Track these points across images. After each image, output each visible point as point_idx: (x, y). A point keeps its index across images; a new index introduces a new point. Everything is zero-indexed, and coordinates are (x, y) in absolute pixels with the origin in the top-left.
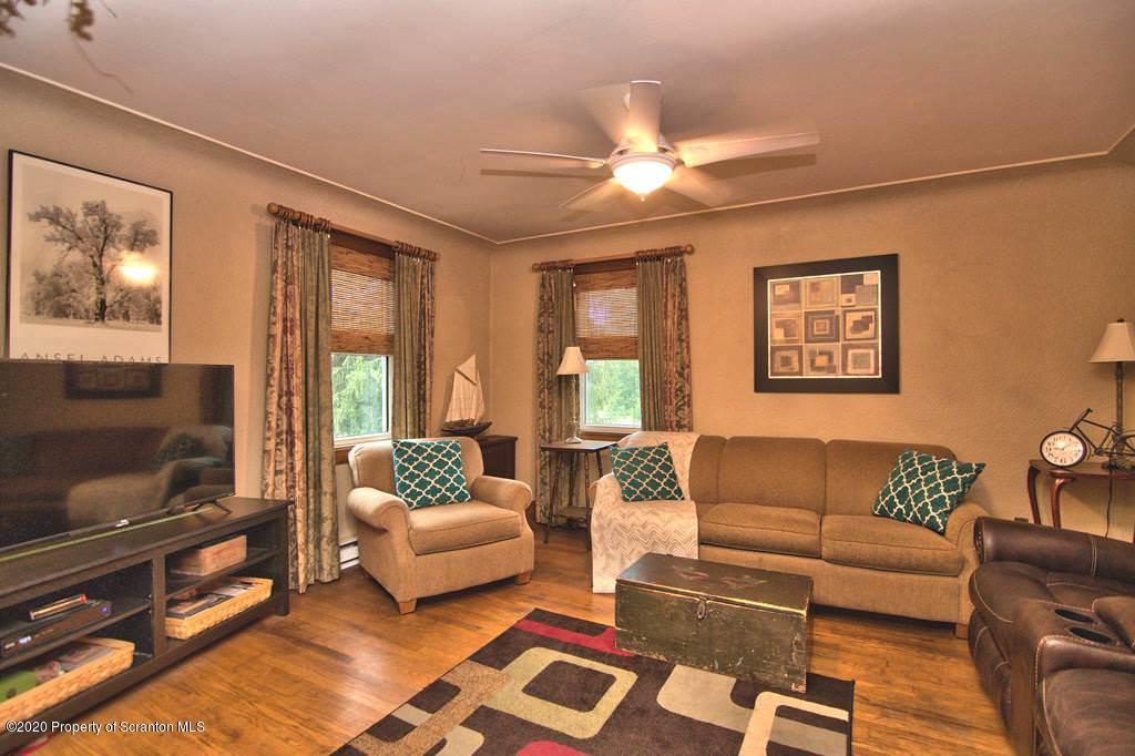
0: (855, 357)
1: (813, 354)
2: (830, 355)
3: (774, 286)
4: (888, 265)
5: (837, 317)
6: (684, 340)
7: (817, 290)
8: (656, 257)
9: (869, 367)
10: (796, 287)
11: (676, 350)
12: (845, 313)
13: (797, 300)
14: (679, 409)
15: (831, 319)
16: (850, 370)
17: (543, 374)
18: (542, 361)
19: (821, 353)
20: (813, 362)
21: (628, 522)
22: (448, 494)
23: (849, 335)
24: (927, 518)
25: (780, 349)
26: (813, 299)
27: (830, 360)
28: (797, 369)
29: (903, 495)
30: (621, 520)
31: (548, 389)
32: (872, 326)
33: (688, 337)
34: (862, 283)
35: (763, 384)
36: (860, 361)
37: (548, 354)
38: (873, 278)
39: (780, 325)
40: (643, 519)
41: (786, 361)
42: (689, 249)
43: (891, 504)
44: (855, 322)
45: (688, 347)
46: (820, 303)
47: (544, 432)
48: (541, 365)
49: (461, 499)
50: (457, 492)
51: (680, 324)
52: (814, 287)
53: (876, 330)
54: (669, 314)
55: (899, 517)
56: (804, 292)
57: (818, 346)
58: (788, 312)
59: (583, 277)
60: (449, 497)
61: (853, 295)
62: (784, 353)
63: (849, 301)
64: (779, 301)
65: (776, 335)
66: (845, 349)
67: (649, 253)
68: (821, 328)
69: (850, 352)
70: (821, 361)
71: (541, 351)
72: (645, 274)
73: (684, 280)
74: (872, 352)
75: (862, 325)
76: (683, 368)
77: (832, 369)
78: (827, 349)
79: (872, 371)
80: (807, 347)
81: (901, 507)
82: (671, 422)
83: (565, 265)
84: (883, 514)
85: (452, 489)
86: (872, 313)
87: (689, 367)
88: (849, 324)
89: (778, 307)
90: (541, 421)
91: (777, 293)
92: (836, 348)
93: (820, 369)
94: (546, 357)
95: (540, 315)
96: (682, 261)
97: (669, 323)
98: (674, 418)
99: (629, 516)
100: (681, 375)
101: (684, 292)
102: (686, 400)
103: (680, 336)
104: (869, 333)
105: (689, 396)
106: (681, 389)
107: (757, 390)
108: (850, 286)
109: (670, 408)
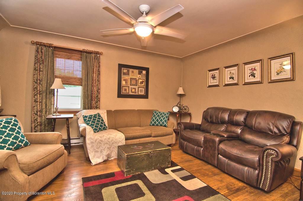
0: (140, 90)
1: (131, 88)
2: (135, 89)
3: (123, 70)
4: (147, 70)
5: (137, 80)
6: (99, 81)
7: (133, 73)
8: (90, 53)
9: (143, 92)
10: (128, 71)
11: (96, 84)
12: (139, 79)
13: (128, 74)
14: (97, 102)
15: (136, 80)
16: (139, 93)
17: (36, 88)
18: (37, 83)
19: (133, 88)
20: (131, 90)
21: (103, 139)
22: (20, 144)
23: (139, 85)
24: (164, 124)
25: (124, 86)
26: (132, 75)
27: (135, 90)
28: (128, 92)
29: (157, 120)
30: (100, 139)
31: (39, 94)
32: (144, 83)
33: (100, 80)
34: (142, 73)
35: (120, 95)
36: (141, 91)
37: (39, 80)
38: (144, 72)
39: (124, 80)
40: (108, 137)
41: (125, 90)
42: (102, 53)
43: (155, 123)
44: (141, 82)
45: (100, 83)
46: (133, 76)
47: (37, 112)
48: (36, 84)
49: (26, 145)
50: (24, 142)
51: (98, 76)
52: (133, 72)
54: (95, 72)
55: (157, 125)
56: (130, 73)
58: (126, 77)
59: (57, 52)
60: (21, 145)
61: (140, 75)
62: (125, 88)
63: (140, 76)
64: (124, 74)
65: (123, 83)
66: (138, 88)
67: (87, 51)
68: (133, 82)
69: (139, 89)
70: (133, 90)
71: (35, 79)
72: (86, 57)
73: (100, 62)
74: (143, 89)
75: (142, 83)
76: (98, 90)
77: (136, 93)
78: (134, 88)
79: (143, 93)
80: (130, 87)
81: (157, 123)
82: (94, 106)
83: (50, 46)
84: (153, 125)
85: (21, 141)
86: (144, 80)
87: (100, 89)
88: (139, 82)
89: (124, 75)
90: (35, 108)
91: (124, 72)
92: (136, 87)
93: (133, 92)
94: (39, 81)
95: (35, 64)
96: (99, 56)
97: (95, 75)
98: (95, 105)
99: (103, 136)
100: (98, 92)
101: (99, 67)
102: (99, 99)
103: (98, 79)
104: (143, 85)
105: (100, 98)
106: (97, 96)
107: (118, 97)
108: (140, 73)
109: (94, 102)
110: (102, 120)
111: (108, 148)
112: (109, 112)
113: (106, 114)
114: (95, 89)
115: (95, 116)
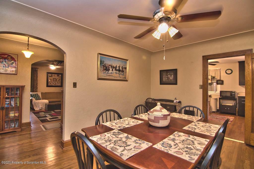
4: (62, 74)
6: (37, 80)
9: (60, 84)
10: (52, 75)
12: (57, 78)
13: (52, 77)
14: (36, 89)
16: (58, 85)
19: (55, 83)
25: (50, 82)
27: (56, 83)
35: (48, 86)
38: (60, 75)
39: (50, 79)
41: (51, 83)
42: (38, 68)
46: (55, 77)
51: (37, 78)
52: (54, 75)
53: (60, 81)
54: (35, 76)
56: (53, 76)
57: (54, 82)
58: (51, 78)
64: (50, 76)
65: (49, 80)
66: (57, 82)
68: (55, 80)
70: (55, 84)
73: (37, 72)
80: (53, 82)
86: (60, 79)
88: (58, 80)
92: (56, 82)
96: (37, 70)
97: (35, 78)
98: (35, 91)
100: (37, 85)
101: (37, 74)
106: (36, 87)
107: (47, 87)
108: (58, 76)
109: (35, 89)
110: (39, 96)
111: (41, 105)
112: (42, 93)
113: (41, 94)
114: (35, 84)
115: (36, 94)
